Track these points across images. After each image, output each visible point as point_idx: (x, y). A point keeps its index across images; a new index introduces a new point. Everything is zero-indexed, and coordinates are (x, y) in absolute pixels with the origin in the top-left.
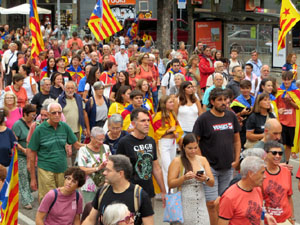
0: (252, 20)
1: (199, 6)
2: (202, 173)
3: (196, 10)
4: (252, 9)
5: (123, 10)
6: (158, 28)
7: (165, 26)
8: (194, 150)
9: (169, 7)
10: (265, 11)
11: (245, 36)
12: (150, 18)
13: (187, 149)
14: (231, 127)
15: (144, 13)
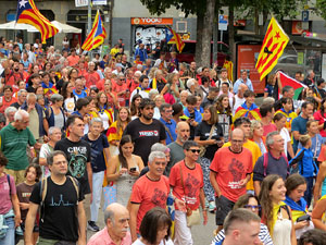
0: (300, 45)
1: (242, 28)
2: (135, 169)
3: (239, 32)
4: (300, 32)
5: (160, 31)
6: (197, 51)
7: (204, 49)
8: (129, 150)
9: (210, 28)
10: (314, 35)
11: (291, 62)
12: (188, 40)
13: (123, 149)
14: (156, 135)
15: (182, 34)
